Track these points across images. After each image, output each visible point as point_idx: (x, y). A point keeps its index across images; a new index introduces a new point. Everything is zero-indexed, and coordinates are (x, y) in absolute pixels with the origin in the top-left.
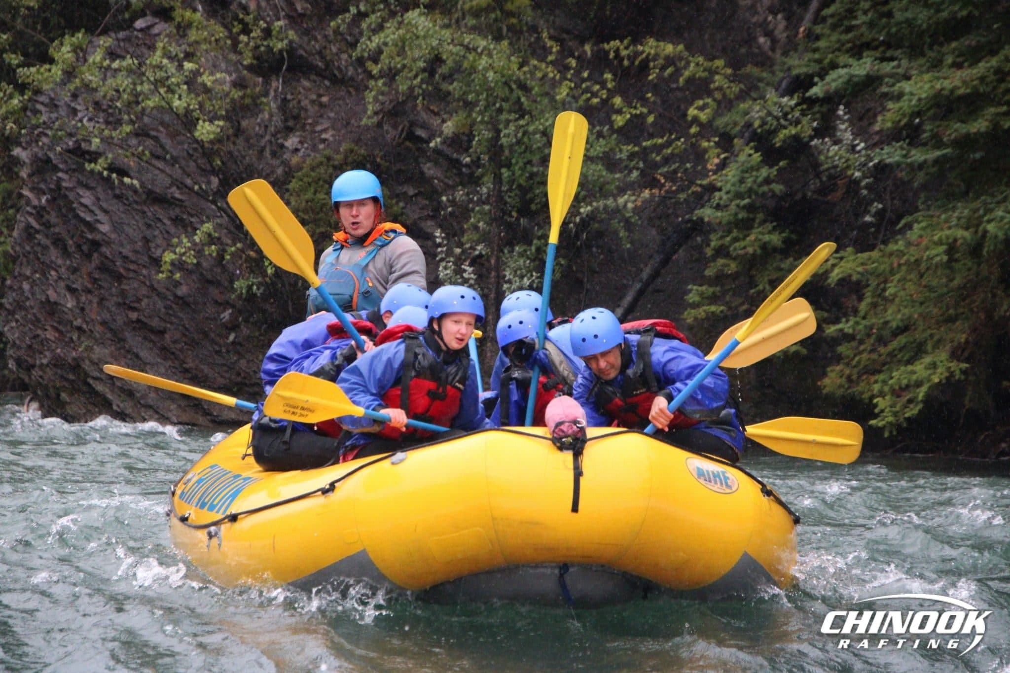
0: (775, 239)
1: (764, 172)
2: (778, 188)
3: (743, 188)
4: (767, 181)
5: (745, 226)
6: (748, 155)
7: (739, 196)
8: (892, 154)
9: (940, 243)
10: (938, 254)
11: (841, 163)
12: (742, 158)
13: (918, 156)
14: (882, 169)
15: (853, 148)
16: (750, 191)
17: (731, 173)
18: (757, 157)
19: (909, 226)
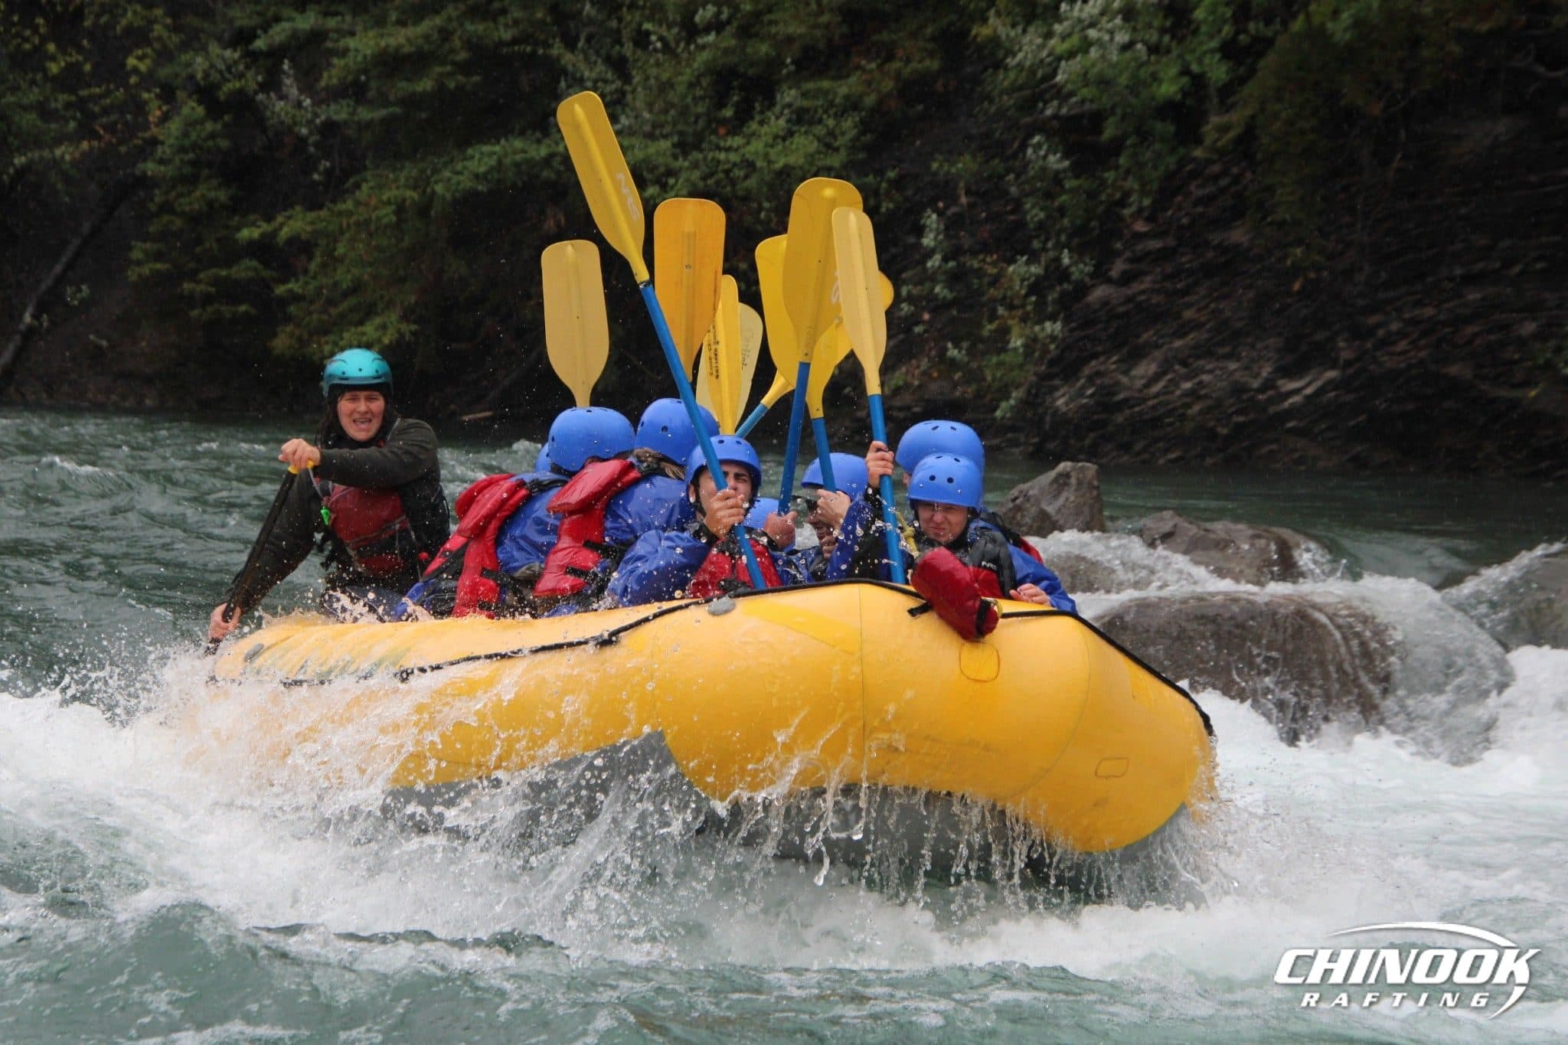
0: (222, 196)
1: (209, 126)
2: (224, 144)
3: (187, 143)
4: (212, 136)
5: (193, 181)
6: (192, 108)
7: (182, 150)
8: (339, 112)
9: (389, 202)
10: (387, 215)
11: (288, 121)
12: (185, 110)
13: (365, 114)
14: (330, 128)
15: (299, 105)
16: (194, 146)
17: (175, 126)
18: (200, 111)
19: (358, 186)
